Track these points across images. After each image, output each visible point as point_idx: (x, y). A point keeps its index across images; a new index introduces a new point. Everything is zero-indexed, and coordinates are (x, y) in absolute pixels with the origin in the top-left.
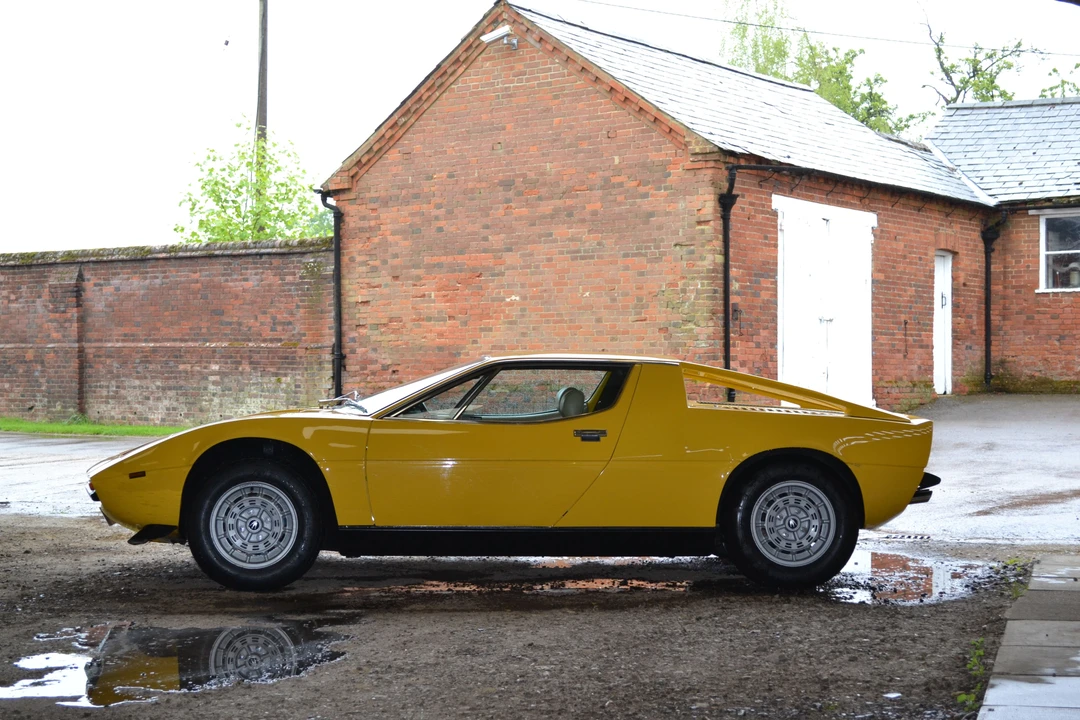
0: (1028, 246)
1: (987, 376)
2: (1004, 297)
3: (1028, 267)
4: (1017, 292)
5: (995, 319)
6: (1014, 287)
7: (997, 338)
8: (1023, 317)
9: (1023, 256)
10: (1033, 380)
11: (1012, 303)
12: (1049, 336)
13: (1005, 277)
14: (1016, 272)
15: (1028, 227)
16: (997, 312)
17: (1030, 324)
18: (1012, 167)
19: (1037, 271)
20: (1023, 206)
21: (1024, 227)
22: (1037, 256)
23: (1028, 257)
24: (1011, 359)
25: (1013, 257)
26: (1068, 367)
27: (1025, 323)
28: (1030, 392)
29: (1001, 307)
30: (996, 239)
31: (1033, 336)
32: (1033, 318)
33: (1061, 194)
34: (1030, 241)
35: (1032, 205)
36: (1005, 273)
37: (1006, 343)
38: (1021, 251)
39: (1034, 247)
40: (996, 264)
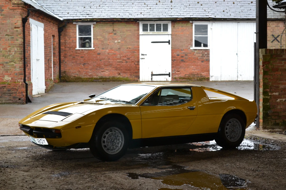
0: (73, 34)
1: (60, 77)
2: (65, 51)
3: (73, 41)
4: (69, 49)
5: (62, 58)
6: (68, 47)
7: (63, 64)
9: (71, 37)
10: (75, 78)
11: (68, 52)
12: (80, 63)
13: (65, 44)
14: (69, 42)
15: (73, 28)
16: (63, 55)
17: (74, 59)
19: (76, 42)
20: (71, 21)
21: (71, 28)
22: (76, 37)
23: (73, 37)
24: (67, 71)
25: (68, 38)
26: (87, 73)
27: (72, 59)
28: (75, 81)
29: (64, 54)
30: (62, 31)
31: (75, 63)
32: (75, 58)
33: (84, 18)
35: (75, 21)
36: (65, 43)
37: (66, 66)
38: (70, 36)
39: (75, 34)
40: (62, 39)
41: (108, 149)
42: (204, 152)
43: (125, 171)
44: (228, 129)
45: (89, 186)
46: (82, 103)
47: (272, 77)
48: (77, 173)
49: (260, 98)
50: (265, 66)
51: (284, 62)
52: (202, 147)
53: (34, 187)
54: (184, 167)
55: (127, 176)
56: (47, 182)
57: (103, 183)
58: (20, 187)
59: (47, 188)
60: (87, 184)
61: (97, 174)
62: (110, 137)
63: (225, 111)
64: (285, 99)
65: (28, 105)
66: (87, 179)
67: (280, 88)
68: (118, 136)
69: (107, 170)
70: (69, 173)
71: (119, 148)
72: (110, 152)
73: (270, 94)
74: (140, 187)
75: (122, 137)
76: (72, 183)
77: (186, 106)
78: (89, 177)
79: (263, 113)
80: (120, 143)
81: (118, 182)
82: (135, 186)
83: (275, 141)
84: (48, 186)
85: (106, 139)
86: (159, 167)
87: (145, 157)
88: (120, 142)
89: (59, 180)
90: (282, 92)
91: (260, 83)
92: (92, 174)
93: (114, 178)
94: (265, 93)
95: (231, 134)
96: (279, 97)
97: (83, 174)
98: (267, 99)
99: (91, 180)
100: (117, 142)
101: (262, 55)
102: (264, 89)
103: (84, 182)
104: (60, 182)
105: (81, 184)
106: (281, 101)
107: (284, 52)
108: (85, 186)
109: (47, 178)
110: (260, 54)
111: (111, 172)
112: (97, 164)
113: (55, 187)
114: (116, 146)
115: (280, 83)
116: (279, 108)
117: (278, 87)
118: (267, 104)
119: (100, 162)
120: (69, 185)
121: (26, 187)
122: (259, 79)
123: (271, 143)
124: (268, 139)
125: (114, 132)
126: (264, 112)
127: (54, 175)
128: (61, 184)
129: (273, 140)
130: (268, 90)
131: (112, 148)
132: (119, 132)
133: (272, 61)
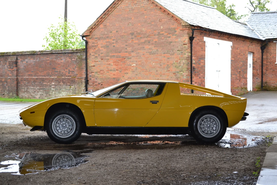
0: (273, 51)
1: (262, 86)
2: (267, 65)
3: (273, 56)
4: (270, 63)
5: (264, 71)
6: (269, 62)
7: (265, 76)
8: (272, 70)
9: (272, 54)
10: (274, 87)
11: (269, 66)
13: (267, 59)
14: (270, 58)
15: (273, 46)
16: (265, 69)
17: (274, 72)
18: (269, 29)
19: (276, 58)
20: (272, 40)
21: (272, 46)
22: (276, 54)
23: (273, 54)
24: (268, 81)
25: (269, 54)
27: (272, 72)
28: (274, 90)
29: (266, 67)
30: (264, 49)
31: (274, 75)
32: (274, 70)
34: (274, 50)
35: (275, 40)
36: (267, 58)
37: (267, 77)
38: (271, 52)
39: (275, 51)
40: (264, 56)
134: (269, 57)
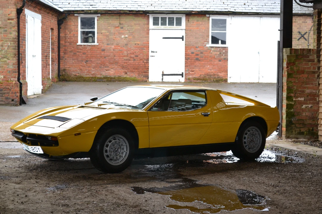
0: (74, 27)
1: (59, 75)
2: (65, 46)
3: (74, 35)
4: (70, 44)
5: (62, 54)
6: (68, 42)
7: (62, 61)
8: (72, 53)
9: (72, 31)
10: (76, 77)
11: (68, 48)
12: (82, 61)
13: (65, 39)
14: (69, 37)
15: (74, 20)
16: (62, 51)
17: (75, 56)
19: (78, 37)
20: (73, 12)
21: (72, 20)
22: (77, 31)
23: (74, 31)
24: (67, 69)
25: (68, 31)
26: (89, 72)
27: (73, 56)
28: (75, 81)
29: (64, 50)
30: (62, 24)
31: (76, 61)
32: (76, 54)
33: (87, 9)
34: (75, 26)
35: (76, 12)
36: (65, 37)
37: (66, 63)
38: (71, 29)
39: (76, 28)
40: (62, 33)
41: (111, 160)
42: (219, 164)
43: (130, 184)
44: (247, 138)
45: (88, 202)
46: (82, 107)
47: (297, 80)
48: (76, 186)
49: (283, 104)
50: (290, 67)
51: (311, 64)
52: (217, 158)
53: (26, 202)
54: (196, 181)
55: (132, 191)
56: (41, 196)
57: (104, 199)
58: (11, 202)
59: (41, 203)
60: (86, 200)
61: (98, 187)
62: (113, 145)
63: (243, 118)
64: (311, 105)
65: (22, 107)
66: (87, 194)
67: (306, 92)
68: (122, 145)
69: (110, 183)
70: (66, 186)
71: (123, 159)
72: (113, 163)
73: (294, 99)
74: (146, 204)
75: (126, 146)
76: (69, 198)
77: (200, 112)
78: (89, 191)
79: (286, 120)
80: (124, 153)
81: (121, 198)
82: (140, 203)
83: (299, 153)
84: (42, 201)
85: (109, 148)
86: (168, 180)
87: (152, 169)
88: (124, 151)
89: (54, 194)
90: (307, 97)
91: (284, 87)
92: (92, 188)
93: (117, 193)
94: (289, 98)
95: (250, 144)
96: (305, 103)
97: (81, 188)
98: (291, 104)
99: (91, 194)
100: (121, 151)
101: (286, 55)
102: (288, 93)
103: (83, 197)
104: (55, 197)
105: (80, 199)
106: (307, 107)
107: (311, 53)
108: (84, 201)
109: (42, 191)
110: (284, 54)
111: (113, 185)
112: (98, 176)
113: (49, 202)
114: (120, 156)
115: (306, 87)
116: (304, 116)
117: (304, 92)
118: (291, 111)
119: (101, 173)
120: (66, 199)
121: (17, 202)
122: (282, 82)
123: (295, 154)
124: (292, 150)
125: (118, 140)
126: (288, 119)
127: (49, 188)
128: (57, 199)
129: (296, 151)
130: (293, 95)
131: (115, 158)
132: (124, 140)
133: (297, 62)
134: (68, 35)
